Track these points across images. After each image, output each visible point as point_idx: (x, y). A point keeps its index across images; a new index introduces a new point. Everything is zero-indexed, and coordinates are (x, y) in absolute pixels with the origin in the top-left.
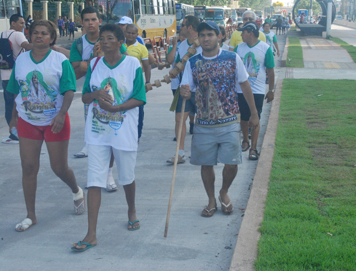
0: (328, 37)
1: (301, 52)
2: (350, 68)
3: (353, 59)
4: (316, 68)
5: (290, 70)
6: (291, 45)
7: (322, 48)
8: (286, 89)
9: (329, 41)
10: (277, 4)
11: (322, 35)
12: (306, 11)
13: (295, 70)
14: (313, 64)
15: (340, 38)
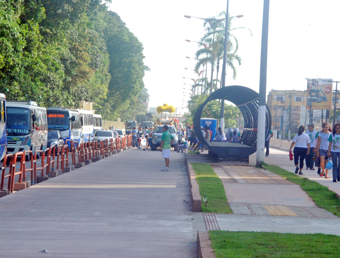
0: (260, 165)
1: (222, 186)
2: (314, 217)
3: (314, 201)
4: (253, 214)
5: (209, 217)
6: (201, 176)
7: (256, 182)
8: (220, 248)
9: (262, 171)
10: (163, 108)
11: (248, 161)
12: (213, 122)
13: (220, 217)
14: (246, 208)
15: (280, 166)
